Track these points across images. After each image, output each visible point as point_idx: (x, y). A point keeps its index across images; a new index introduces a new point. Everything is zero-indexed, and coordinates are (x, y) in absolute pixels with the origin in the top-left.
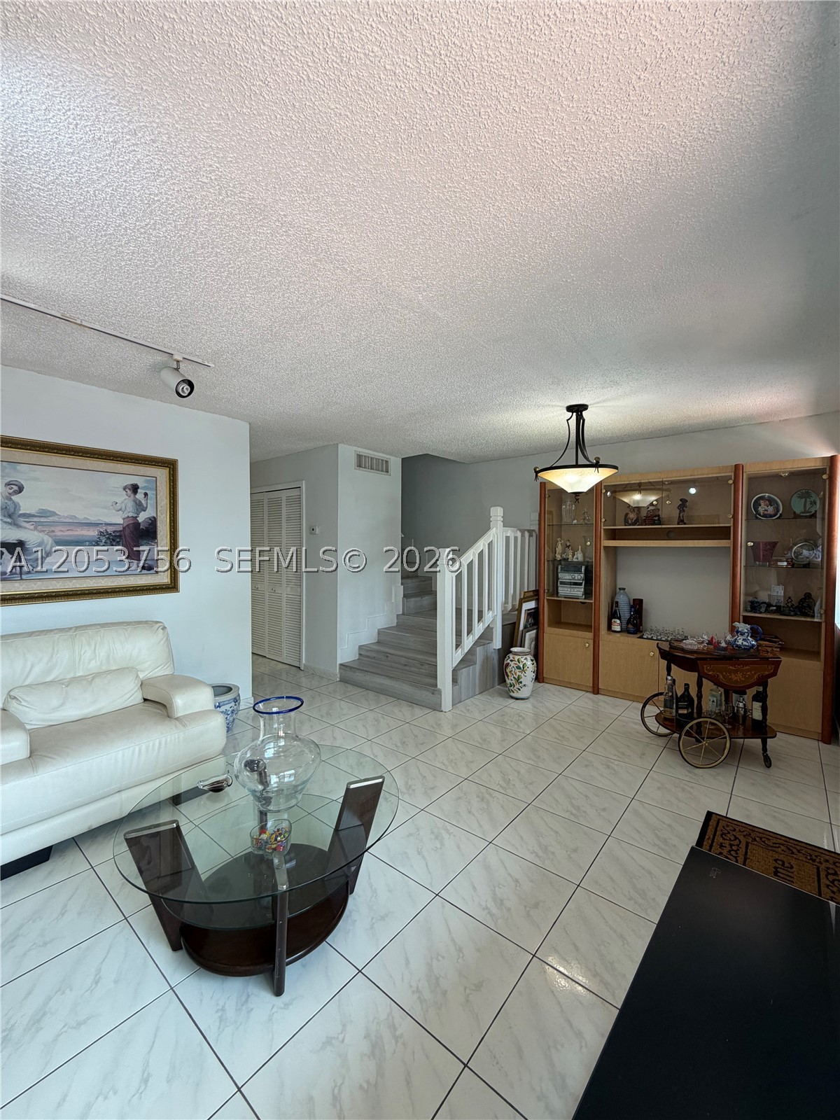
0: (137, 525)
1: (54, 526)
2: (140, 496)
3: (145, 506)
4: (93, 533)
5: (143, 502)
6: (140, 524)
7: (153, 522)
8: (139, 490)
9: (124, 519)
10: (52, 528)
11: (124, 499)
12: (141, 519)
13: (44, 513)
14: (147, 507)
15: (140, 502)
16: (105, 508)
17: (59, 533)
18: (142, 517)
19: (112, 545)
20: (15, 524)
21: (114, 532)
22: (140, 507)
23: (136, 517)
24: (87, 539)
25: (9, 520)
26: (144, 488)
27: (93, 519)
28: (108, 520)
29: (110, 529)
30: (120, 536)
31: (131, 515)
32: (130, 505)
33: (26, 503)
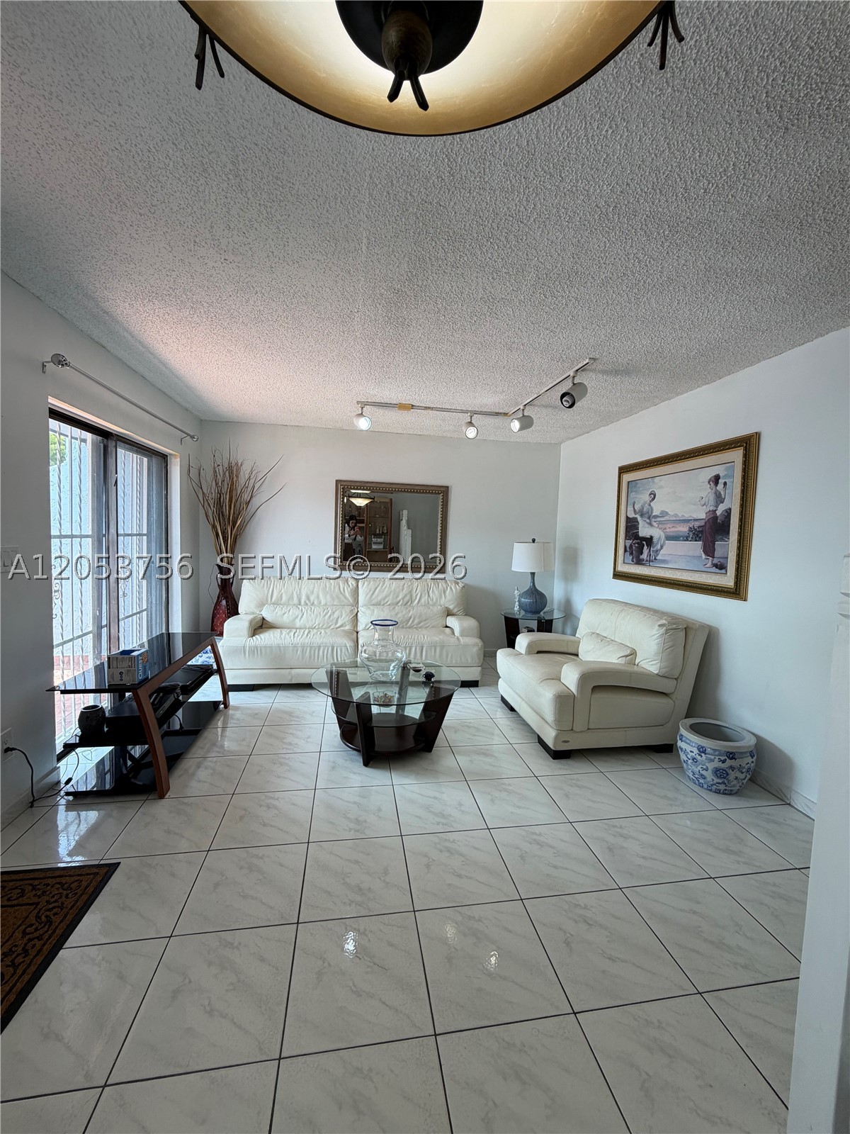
0: (715, 518)
1: (667, 524)
2: (720, 486)
3: (723, 497)
4: (684, 529)
5: (722, 493)
6: (717, 517)
7: (728, 513)
8: (720, 481)
9: (706, 513)
10: (665, 526)
11: (707, 492)
12: (718, 513)
13: (664, 514)
14: (724, 499)
15: (720, 493)
16: (694, 504)
17: (668, 530)
18: (720, 510)
19: (696, 541)
20: (650, 524)
21: (699, 527)
22: (719, 499)
23: (716, 510)
24: (681, 534)
25: (648, 521)
26: (725, 476)
27: (687, 516)
28: (695, 516)
29: (697, 524)
30: (701, 532)
31: (712, 508)
32: (712, 497)
33: (657, 508)
